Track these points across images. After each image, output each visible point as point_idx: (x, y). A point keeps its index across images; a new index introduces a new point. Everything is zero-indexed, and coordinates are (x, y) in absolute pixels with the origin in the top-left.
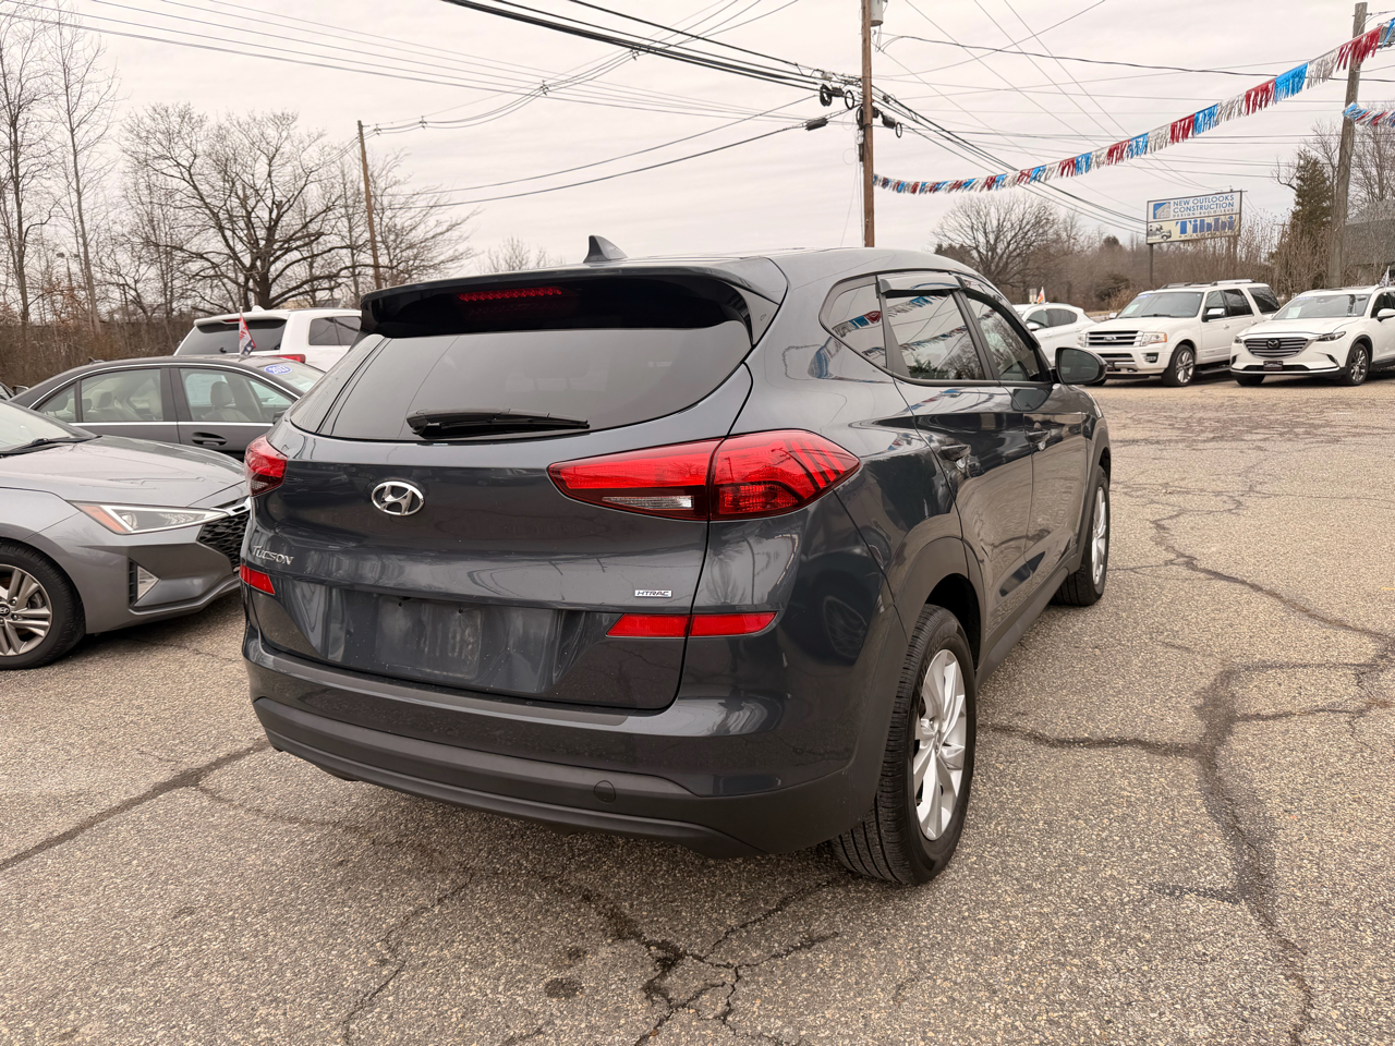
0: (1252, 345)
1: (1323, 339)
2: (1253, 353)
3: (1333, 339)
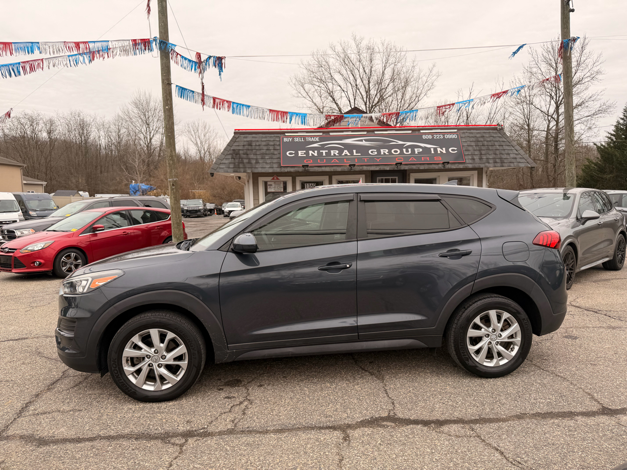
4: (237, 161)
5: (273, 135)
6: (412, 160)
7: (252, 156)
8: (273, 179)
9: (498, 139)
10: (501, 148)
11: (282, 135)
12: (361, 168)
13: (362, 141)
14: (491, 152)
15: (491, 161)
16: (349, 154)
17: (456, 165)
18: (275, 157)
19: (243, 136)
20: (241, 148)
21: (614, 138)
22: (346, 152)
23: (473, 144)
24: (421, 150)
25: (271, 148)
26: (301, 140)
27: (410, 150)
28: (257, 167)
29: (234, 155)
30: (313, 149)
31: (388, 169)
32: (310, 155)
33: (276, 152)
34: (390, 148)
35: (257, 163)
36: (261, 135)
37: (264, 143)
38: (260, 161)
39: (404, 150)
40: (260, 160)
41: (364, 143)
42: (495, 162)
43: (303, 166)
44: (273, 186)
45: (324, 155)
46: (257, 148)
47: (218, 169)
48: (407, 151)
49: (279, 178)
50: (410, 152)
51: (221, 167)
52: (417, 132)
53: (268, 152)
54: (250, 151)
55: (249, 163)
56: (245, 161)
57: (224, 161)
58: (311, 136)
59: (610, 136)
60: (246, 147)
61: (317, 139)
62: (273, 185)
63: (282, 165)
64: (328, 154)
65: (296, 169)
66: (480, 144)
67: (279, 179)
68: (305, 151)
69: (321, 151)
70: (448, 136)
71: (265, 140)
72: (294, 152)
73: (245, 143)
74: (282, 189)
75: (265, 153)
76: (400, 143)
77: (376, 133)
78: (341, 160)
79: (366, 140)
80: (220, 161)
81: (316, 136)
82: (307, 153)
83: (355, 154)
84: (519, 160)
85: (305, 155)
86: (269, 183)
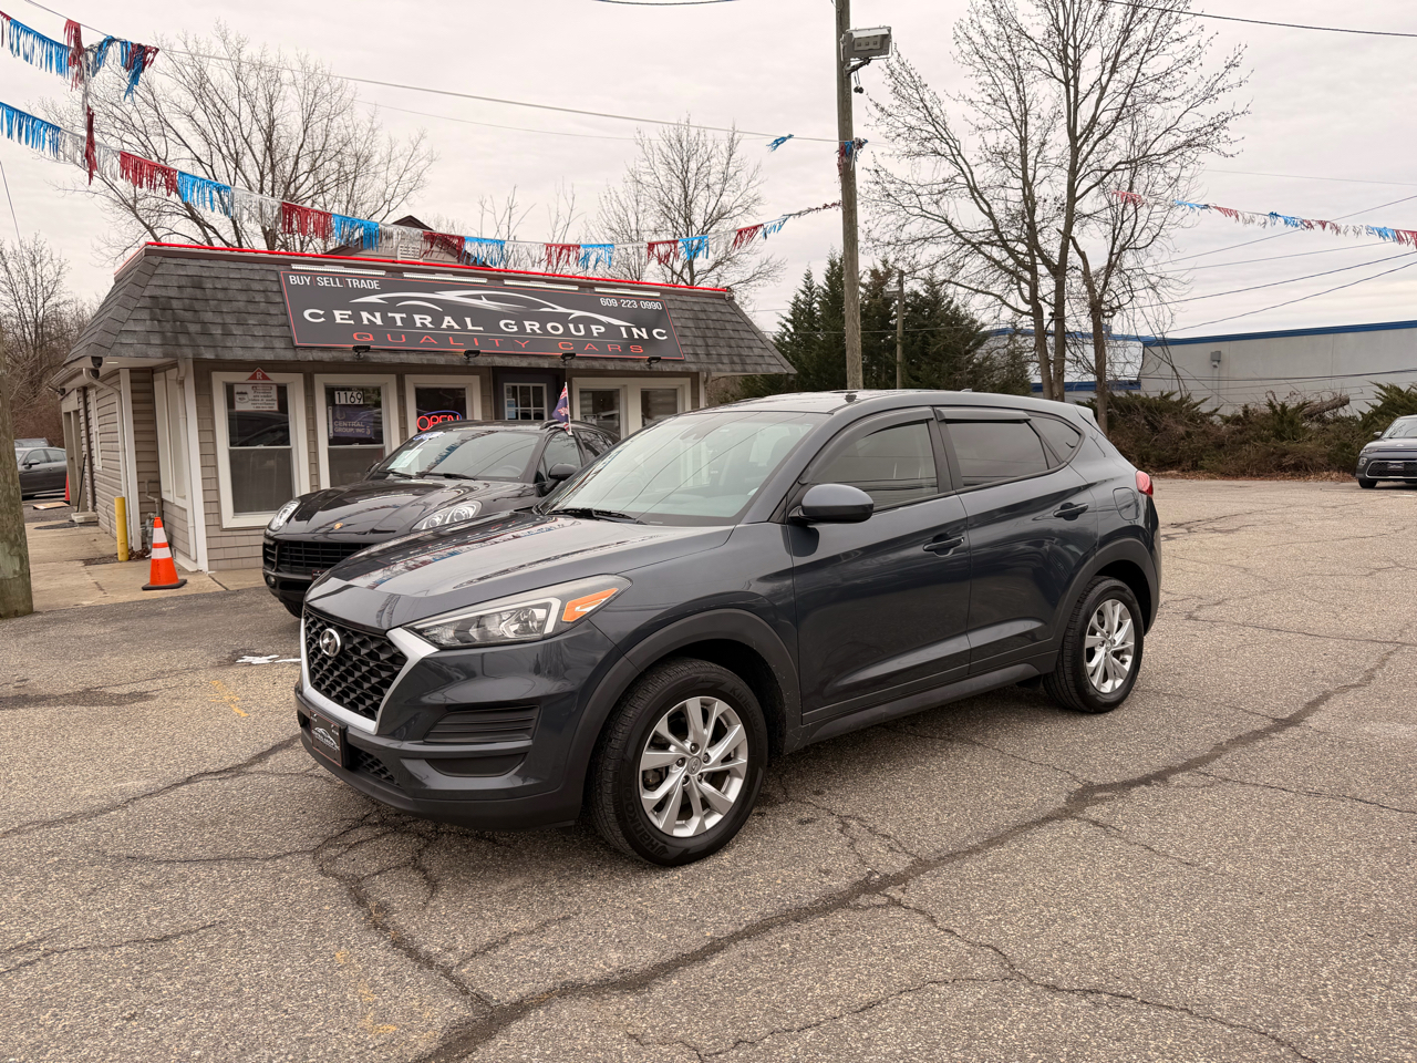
5: (256, 266)
6: (589, 350)
7: (208, 317)
8: (254, 377)
9: (729, 317)
10: (735, 335)
11: (282, 268)
12: (489, 360)
13: (478, 297)
14: (722, 343)
15: (726, 360)
16: (456, 327)
17: (670, 364)
18: (273, 321)
19: (175, 261)
20: (173, 293)
21: (790, 326)
22: (448, 321)
23: (690, 324)
24: (603, 330)
25: (259, 298)
26: (335, 283)
27: (581, 326)
28: (229, 344)
29: (158, 311)
31: (546, 366)
32: (366, 322)
33: (273, 310)
34: (543, 319)
35: (227, 334)
36: (224, 264)
37: (236, 285)
38: (236, 330)
39: (571, 326)
40: (233, 327)
41: (484, 303)
42: (732, 363)
43: (355, 348)
44: (250, 397)
45: (399, 323)
46: (220, 295)
47: (117, 347)
48: (578, 330)
49: (268, 374)
50: (583, 333)
51: (124, 341)
52: (588, 290)
53: (251, 308)
54: (202, 303)
55: (205, 333)
56: (193, 328)
57: (131, 326)
58: (359, 277)
59: (784, 322)
60: (188, 292)
61: (375, 285)
62: (251, 395)
63: (297, 344)
64: (409, 322)
65: (335, 354)
66: (702, 324)
67: (267, 379)
68: (350, 312)
69: (390, 315)
70: (646, 305)
71: (239, 276)
73: (183, 282)
74: (276, 403)
75: (243, 309)
76: (561, 309)
77: (507, 282)
78: (443, 338)
79: (489, 298)
80: (118, 326)
81: (373, 277)
82: (356, 317)
83: (470, 327)
84: (768, 360)
85: (352, 322)
86: (237, 389)
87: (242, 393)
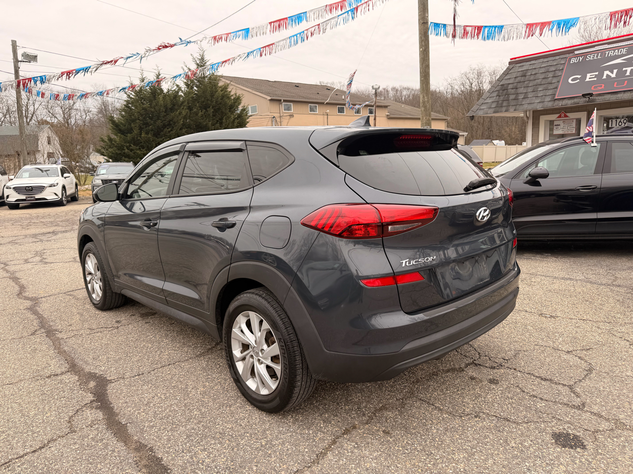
0: (17, 189)
1: (51, 186)
2: (19, 193)
3: (54, 186)
4: (502, 98)
5: (558, 57)
7: (521, 90)
8: (560, 117)
11: (570, 54)
19: (519, 65)
20: (511, 81)
25: (550, 75)
26: (597, 56)
29: (501, 91)
30: (611, 69)
32: (604, 77)
33: (554, 81)
36: (542, 60)
37: (542, 70)
43: (584, 96)
44: (562, 127)
45: (628, 74)
46: (532, 78)
49: (567, 114)
51: (480, 109)
53: (544, 82)
54: (522, 84)
56: (512, 97)
57: (487, 101)
58: (614, 49)
60: (518, 79)
61: (624, 51)
62: (562, 125)
63: (556, 98)
67: (568, 117)
68: (597, 73)
69: (624, 69)
71: (546, 65)
72: (579, 77)
73: (519, 74)
74: (575, 129)
75: (539, 83)
81: (624, 47)
82: (600, 75)
86: (554, 123)
87: (557, 125)
